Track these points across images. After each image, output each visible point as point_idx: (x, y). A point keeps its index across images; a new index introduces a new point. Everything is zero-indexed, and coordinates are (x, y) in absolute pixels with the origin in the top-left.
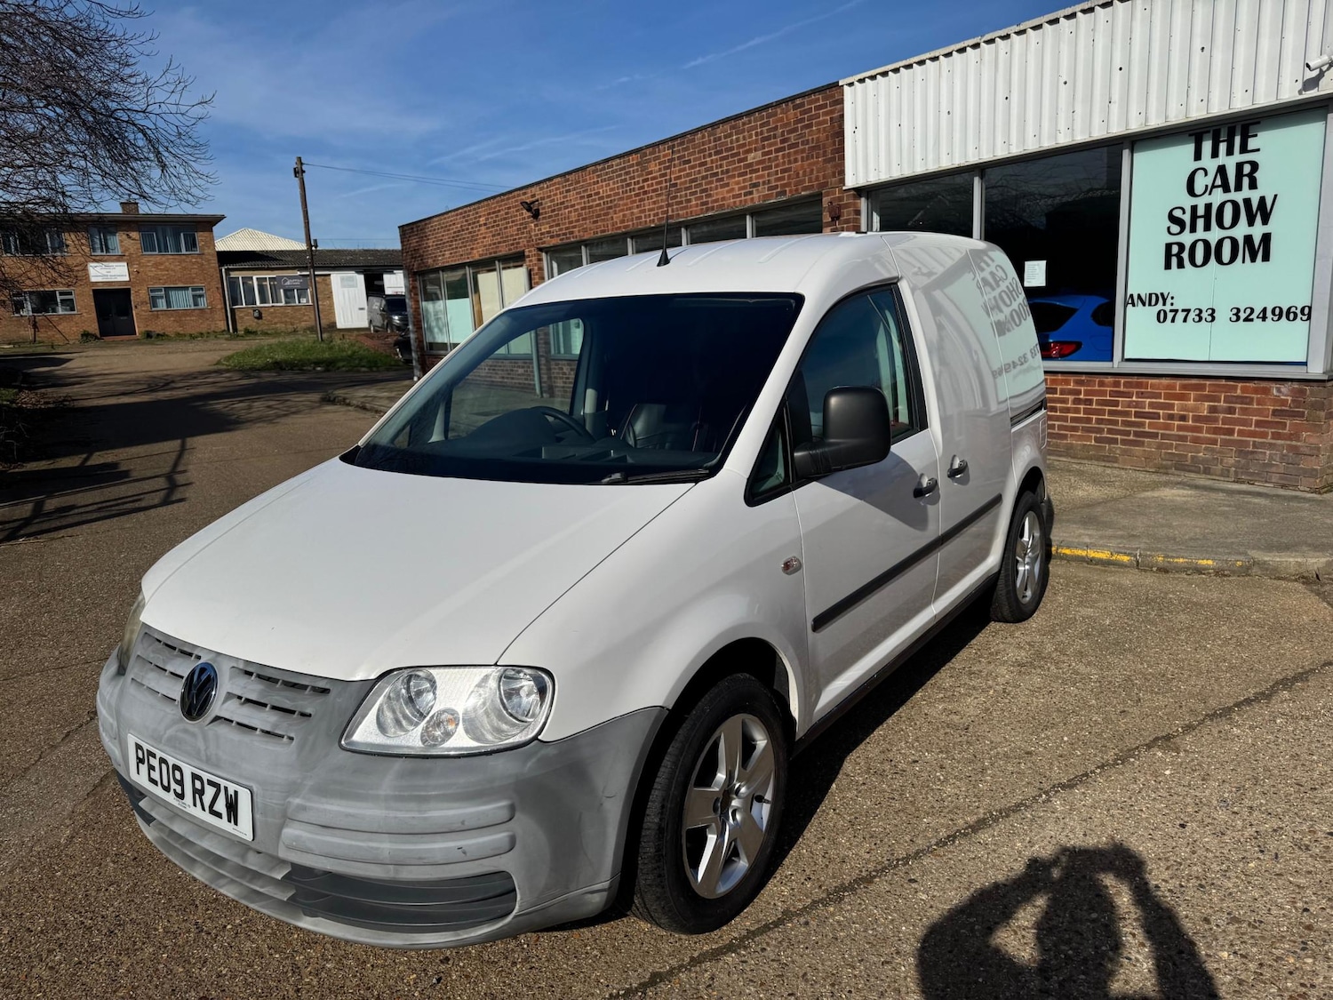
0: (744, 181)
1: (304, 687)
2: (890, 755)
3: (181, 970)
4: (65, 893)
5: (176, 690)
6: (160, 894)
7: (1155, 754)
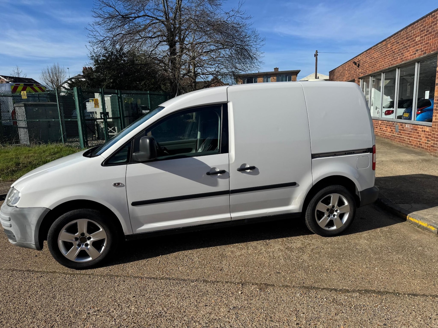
0: (414, 49)
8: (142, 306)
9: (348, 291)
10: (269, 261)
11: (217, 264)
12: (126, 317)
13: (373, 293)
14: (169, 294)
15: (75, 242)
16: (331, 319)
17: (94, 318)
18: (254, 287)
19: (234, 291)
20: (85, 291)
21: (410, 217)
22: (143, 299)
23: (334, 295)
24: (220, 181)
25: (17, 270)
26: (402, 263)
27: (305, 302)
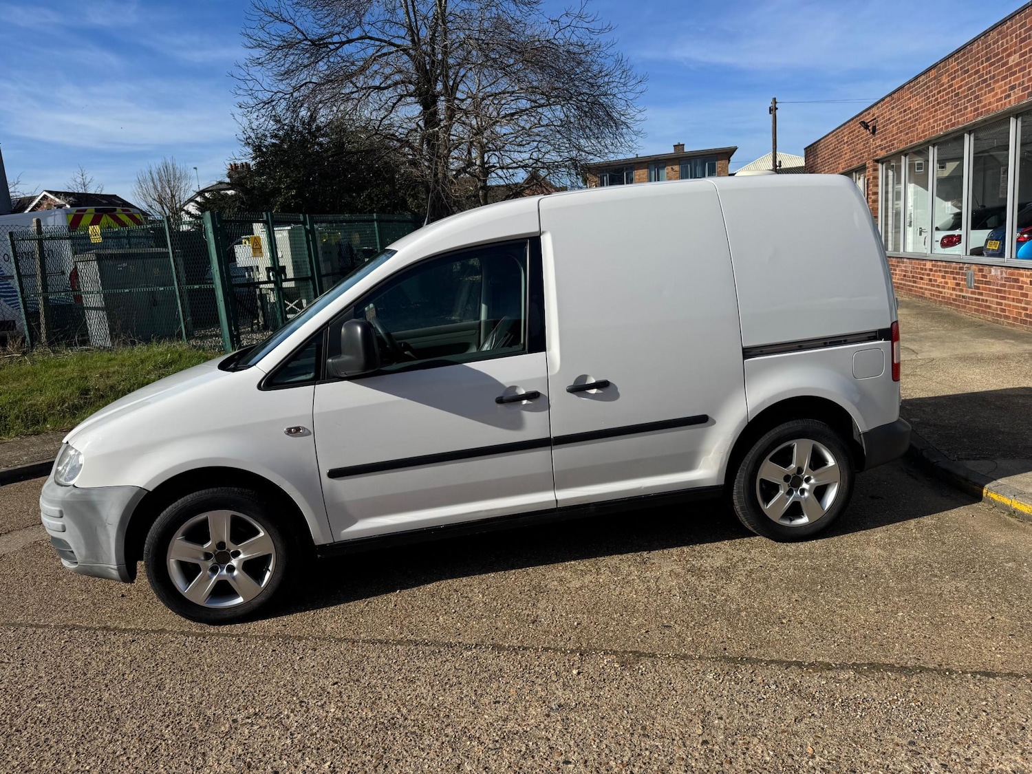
0: (1005, 84)
8: (353, 705)
9: (828, 667)
10: (646, 600)
11: (526, 609)
12: (317, 728)
13: (889, 670)
14: (413, 677)
15: (205, 562)
16: (783, 731)
17: (247, 731)
18: (609, 660)
19: (563, 668)
20: (228, 672)
21: (991, 491)
22: (356, 689)
23: (794, 675)
24: (529, 416)
25: (81, 627)
26: (963, 600)
27: (725, 692)
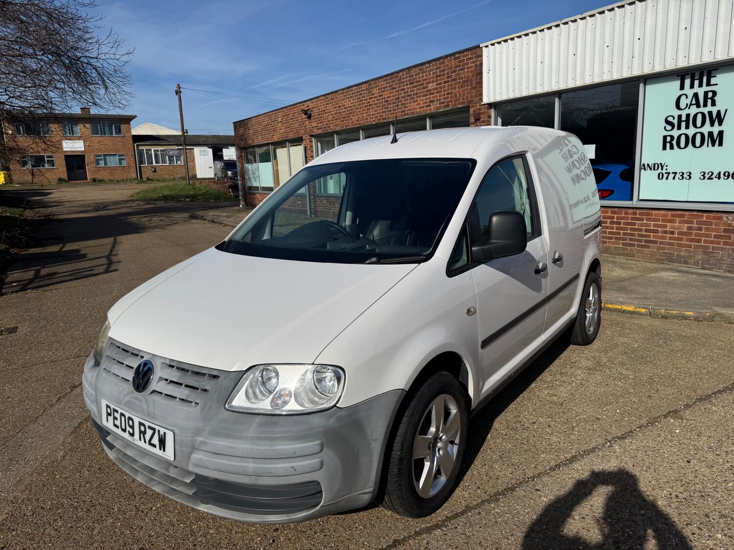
0: (426, 99)
1: (204, 375)
2: (520, 419)
3: (128, 532)
4: (62, 487)
5: (130, 375)
6: (114, 489)
7: (669, 421)
